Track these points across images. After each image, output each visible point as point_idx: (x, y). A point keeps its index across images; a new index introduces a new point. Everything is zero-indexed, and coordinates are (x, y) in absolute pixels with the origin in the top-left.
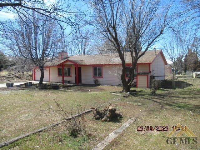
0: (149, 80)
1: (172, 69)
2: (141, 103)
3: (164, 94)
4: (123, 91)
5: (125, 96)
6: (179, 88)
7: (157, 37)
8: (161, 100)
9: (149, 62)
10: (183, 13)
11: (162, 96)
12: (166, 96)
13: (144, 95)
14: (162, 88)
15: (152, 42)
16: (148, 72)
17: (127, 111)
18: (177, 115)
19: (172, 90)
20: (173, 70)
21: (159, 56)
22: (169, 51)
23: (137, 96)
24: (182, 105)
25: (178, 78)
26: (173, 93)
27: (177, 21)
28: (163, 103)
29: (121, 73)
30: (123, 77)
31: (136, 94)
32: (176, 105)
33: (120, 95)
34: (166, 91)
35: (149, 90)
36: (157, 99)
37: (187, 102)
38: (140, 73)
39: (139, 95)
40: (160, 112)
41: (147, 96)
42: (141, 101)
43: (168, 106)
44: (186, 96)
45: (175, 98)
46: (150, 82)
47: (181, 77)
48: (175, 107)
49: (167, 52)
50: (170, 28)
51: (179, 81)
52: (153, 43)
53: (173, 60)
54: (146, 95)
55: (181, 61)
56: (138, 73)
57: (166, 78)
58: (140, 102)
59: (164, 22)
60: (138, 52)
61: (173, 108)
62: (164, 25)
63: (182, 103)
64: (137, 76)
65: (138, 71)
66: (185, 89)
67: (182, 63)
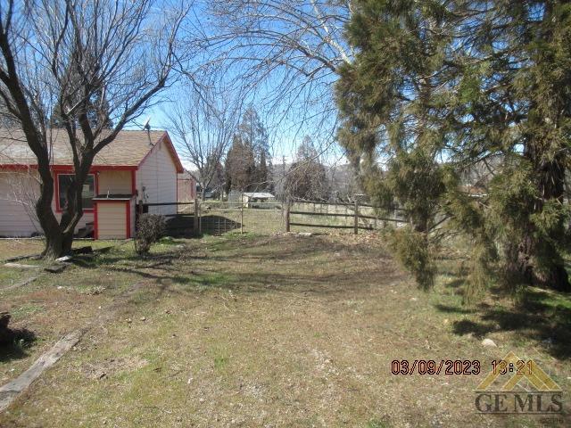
0: (132, 215)
1: (197, 184)
2: (104, 284)
3: (172, 253)
4: (44, 254)
5: (53, 268)
6: (210, 234)
7: (149, 95)
8: (161, 271)
9: (130, 164)
10: (213, 42)
11: (165, 259)
12: (177, 258)
13: (116, 260)
14: (167, 238)
15: (136, 107)
16: (130, 193)
17: (54, 316)
18: (199, 303)
19: (194, 242)
20: (198, 189)
21: (160, 147)
22: (189, 137)
23: (93, 266)
24: (213, 276)
25: (210, 208)
26: (195, 249)
27: (201, 58)
28: (166, 277)
29: (37, 196)
30: (43, 209)
31: (89, 259)
32: (199, 279)
33: (37, 267)
34: (179, 243)
35: (130, 246)
36: (153, 267)
37: (225, 269)
38: (105, 196)
39: (101, 262)
40: (156, 304)
41: (125, 262)
42: (102, 280)
43: (178, 285)
44: (224, 253)
45: (197, 261)
46: (137, 222)
47: (218, 206)
48: (195, 286)
49: (184, 138)
50: (184, 76)
51: (212, 216)
52: (140, 110)
53: (198, 161)
54: (121, 259)
55: (217, 164)
56: (98, 196)
57: (182, 209)
58: (98, 283)
59: (169, 55)
60: (93, 131)
61: (191, 288)
62: (168, 63)
63: (213, 271)
64: (96, 204)
65: (100, 188)
66: (224, 237)
67: (219, 171)
